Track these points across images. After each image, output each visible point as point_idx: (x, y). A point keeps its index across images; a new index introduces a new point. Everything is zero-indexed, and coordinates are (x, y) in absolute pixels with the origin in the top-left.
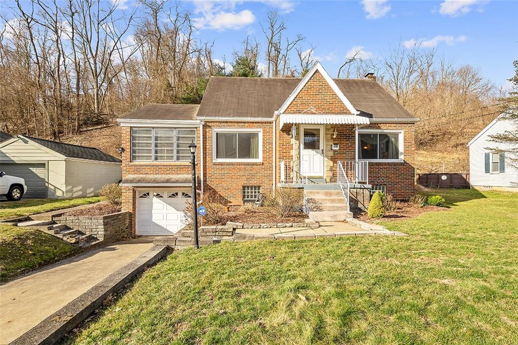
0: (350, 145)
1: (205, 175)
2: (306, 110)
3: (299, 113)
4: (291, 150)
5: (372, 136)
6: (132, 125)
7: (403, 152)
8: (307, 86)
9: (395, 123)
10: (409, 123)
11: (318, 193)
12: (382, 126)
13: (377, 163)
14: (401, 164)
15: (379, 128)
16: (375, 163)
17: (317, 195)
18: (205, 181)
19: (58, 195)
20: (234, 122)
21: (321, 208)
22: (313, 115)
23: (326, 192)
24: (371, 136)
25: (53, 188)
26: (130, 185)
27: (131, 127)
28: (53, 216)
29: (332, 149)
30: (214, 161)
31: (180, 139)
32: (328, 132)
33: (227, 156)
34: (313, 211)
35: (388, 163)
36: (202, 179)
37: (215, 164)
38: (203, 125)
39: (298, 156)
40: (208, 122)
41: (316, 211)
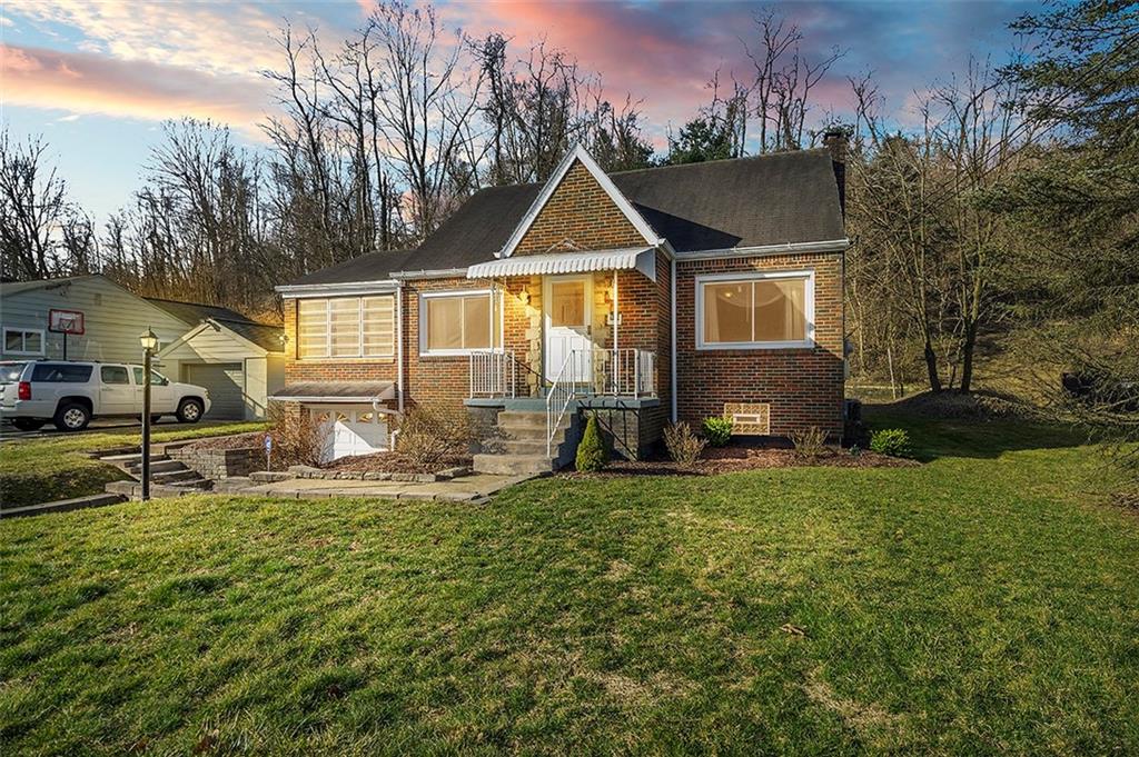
0: (645, 313)
1: (406, 380)
2: (555, 245)
3: (543, 252)
4: (527, 330)
5: (740, 290)
6: (298, 296)
7: (813, 323)
8: (556, 195)
9: (791, 255)
10: (828, 253)
11: (521, 417)
12: (759, 264)
13: (745, 350)
14: (806, 352)
15: (751, 269)
16: (740, 351)
17: (519, 421)
18: (406, 390)
19: (258, 415)
20: (455, 279)
21: (504, 448)
22: (569, 255)
23: (536, 416)
24: (737, 289)
25: (252, 403)
26: (296, 399)
27: (298, 299)
28: (166, 448)
29: (606, 325)
30: (422, 355)
31: (370, 316)
32: (599, 289)
33: (447, 346)
34: (490, 453)
35: (773, 350)
36: (400, 389)
37: (425, 360)
38: (403, 288)
39: (539, 340)
40: (411, 281)
41: (494, 453)
